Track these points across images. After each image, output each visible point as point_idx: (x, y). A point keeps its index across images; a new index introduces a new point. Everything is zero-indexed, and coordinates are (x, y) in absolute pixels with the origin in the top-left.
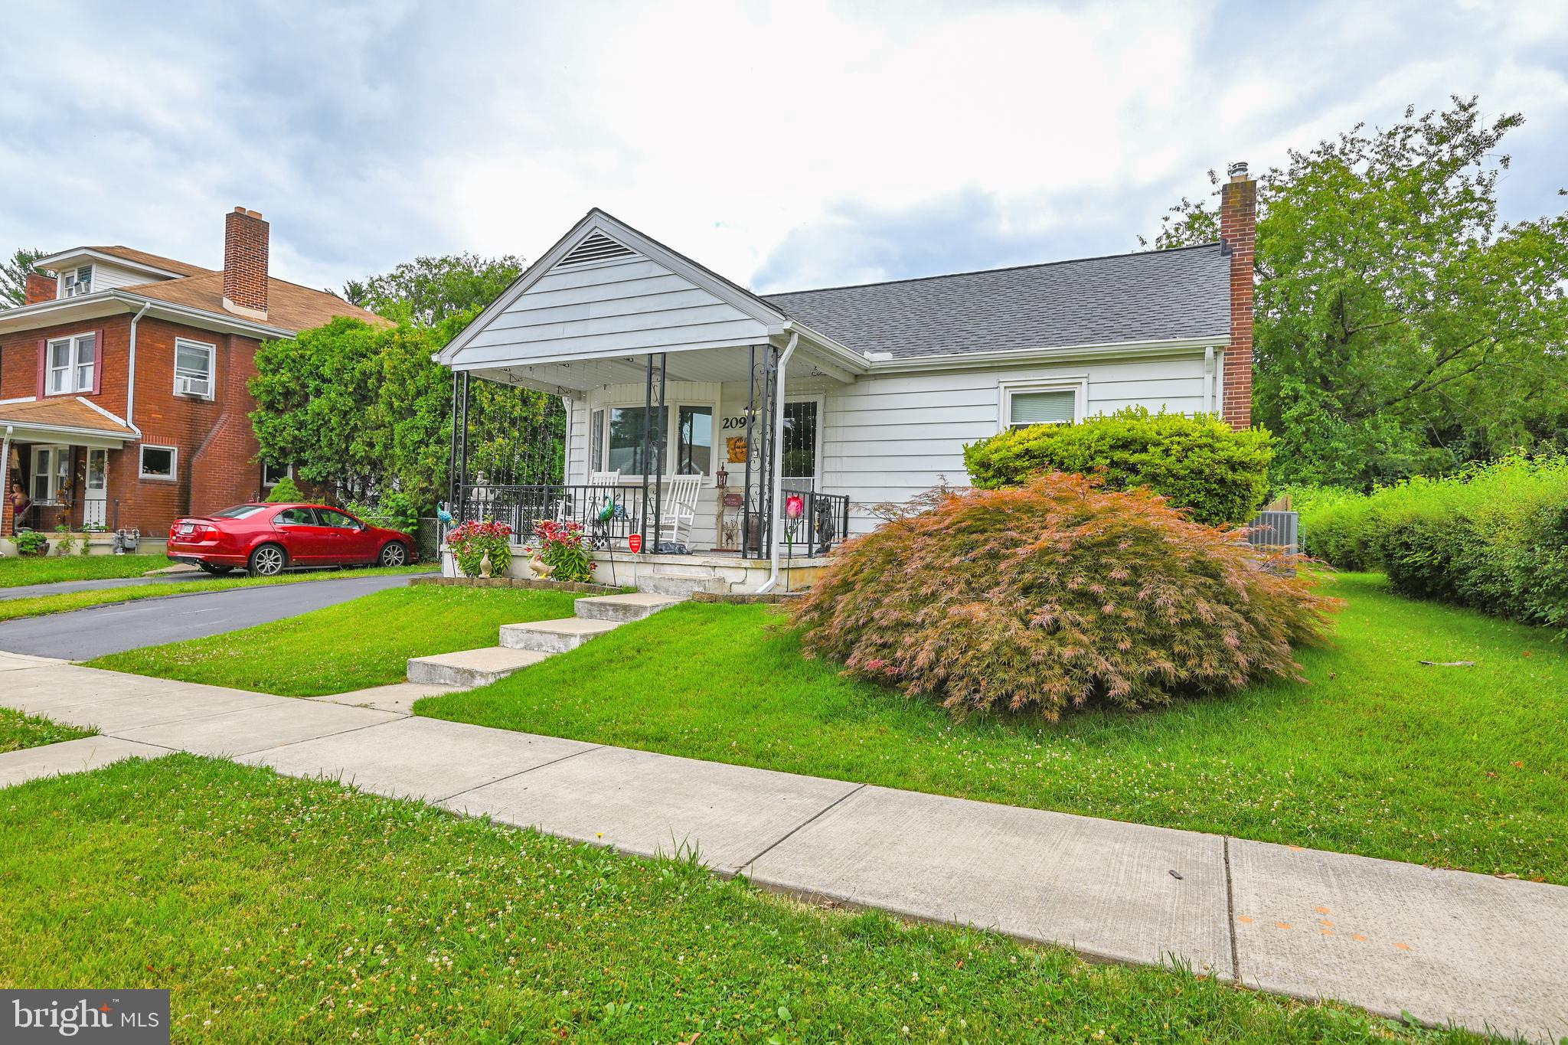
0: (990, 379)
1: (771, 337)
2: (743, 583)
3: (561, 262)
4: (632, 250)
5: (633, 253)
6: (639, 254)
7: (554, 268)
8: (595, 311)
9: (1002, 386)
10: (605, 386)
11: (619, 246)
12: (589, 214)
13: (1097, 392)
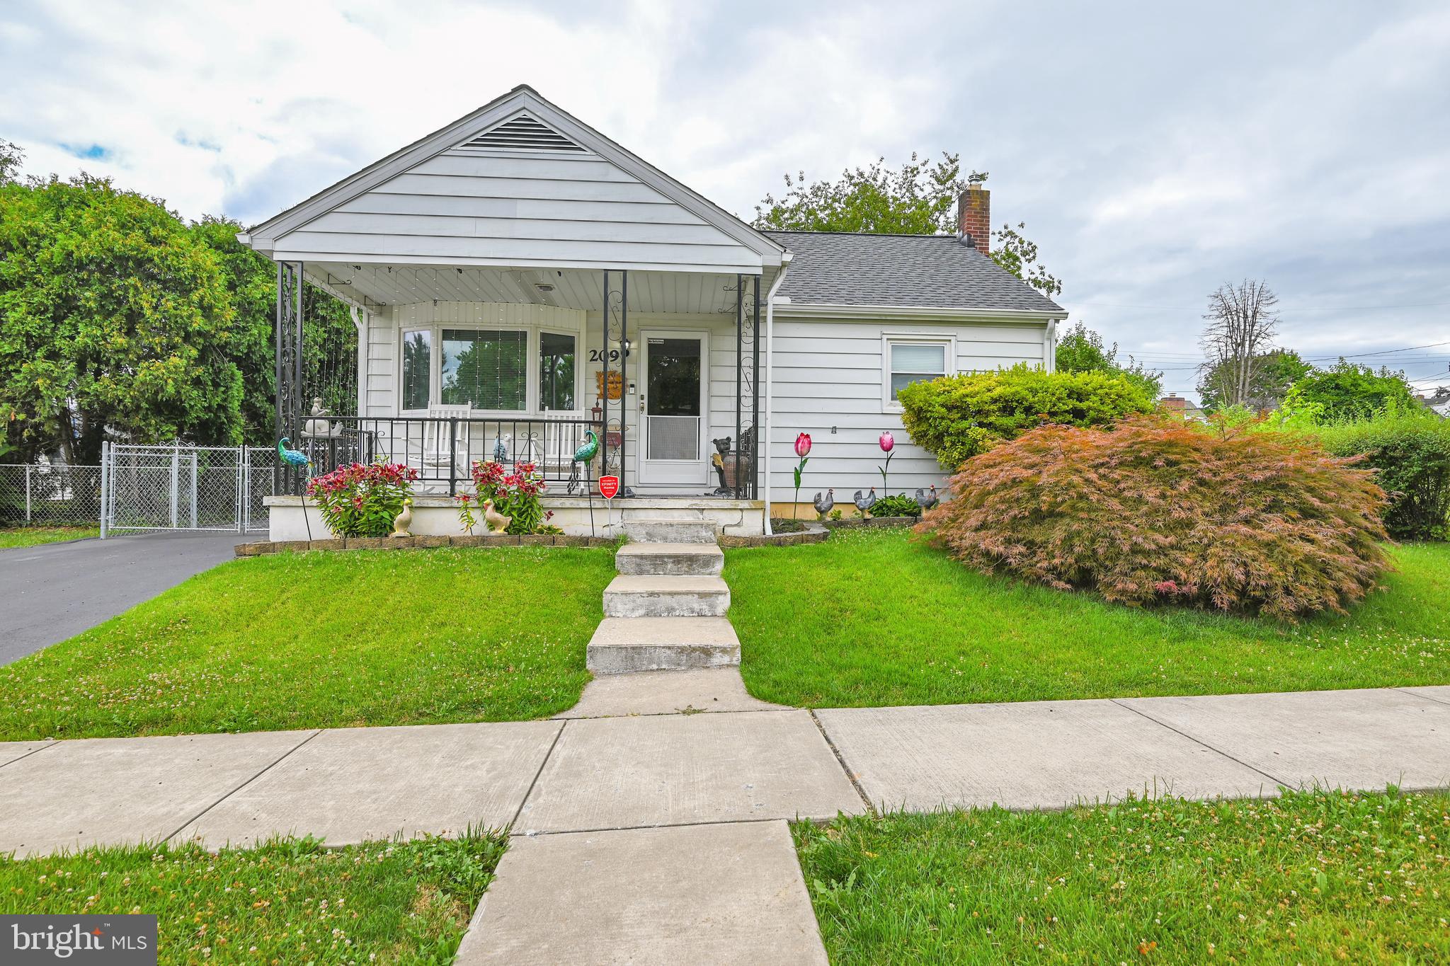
0: (874, 331)
1: (764, 267)
2: (738, 525)
3: (468, 141)
4: (579, 145)
5: (580, 149)
6: (589, 152)
7: (458, 147)
8: (523, 209)
9: (885, 337)
10: (435, 301)
11: (560, 137)
12: (515, 90)
13: (965, 349)
